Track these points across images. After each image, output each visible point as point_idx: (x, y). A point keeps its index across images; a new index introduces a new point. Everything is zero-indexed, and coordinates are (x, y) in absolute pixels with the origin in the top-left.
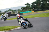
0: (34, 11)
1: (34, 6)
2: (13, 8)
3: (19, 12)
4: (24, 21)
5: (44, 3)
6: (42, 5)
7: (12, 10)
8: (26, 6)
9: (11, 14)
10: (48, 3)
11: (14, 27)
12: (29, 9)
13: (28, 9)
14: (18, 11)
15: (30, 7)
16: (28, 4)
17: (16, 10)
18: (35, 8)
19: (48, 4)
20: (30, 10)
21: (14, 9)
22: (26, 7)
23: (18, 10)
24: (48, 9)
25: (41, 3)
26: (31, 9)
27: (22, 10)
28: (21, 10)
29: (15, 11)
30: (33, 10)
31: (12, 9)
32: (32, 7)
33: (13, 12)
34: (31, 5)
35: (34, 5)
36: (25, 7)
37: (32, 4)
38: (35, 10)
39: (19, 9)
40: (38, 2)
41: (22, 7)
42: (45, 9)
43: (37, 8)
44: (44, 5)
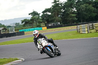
0: (48, 28)
1: (47, 18)
2: (5, 21)
3: (16, 29)
4: (47, 43)
5: (67, 11)
6: (63, 15)
7: (4, 26)
8: (31, 16)
9: (2, 33)
10: (76, 10)
11: (7, 60)
12: (38, 24)
13: (35, 24)
14: (15, 27)
15: (38, 18)
16: (34, 13)
17: (12, 25)
18: (49, 22)
19: (76, 13)
20: (39, 26)
21: (6, 24)
22: (32, 20)
23: (15, 25)
24: (75, 23)
25: (61, 12)
26: (41, 22)
27: (24, 25)
28: (21, 25)
29: (9, 26)
30: (45, 25)
31: (3, 24)
32: (43, 19)
33: (5, 29)
34: (41, 15)
35: (47, 15)
36: (29, 19)
37: (43, 12)
38: (50, 25)
39: (17, 24)
40: (56, 9)
41: (23, 19)
42: (69, 22)
43: (52, 21)
44: (68, 14)
